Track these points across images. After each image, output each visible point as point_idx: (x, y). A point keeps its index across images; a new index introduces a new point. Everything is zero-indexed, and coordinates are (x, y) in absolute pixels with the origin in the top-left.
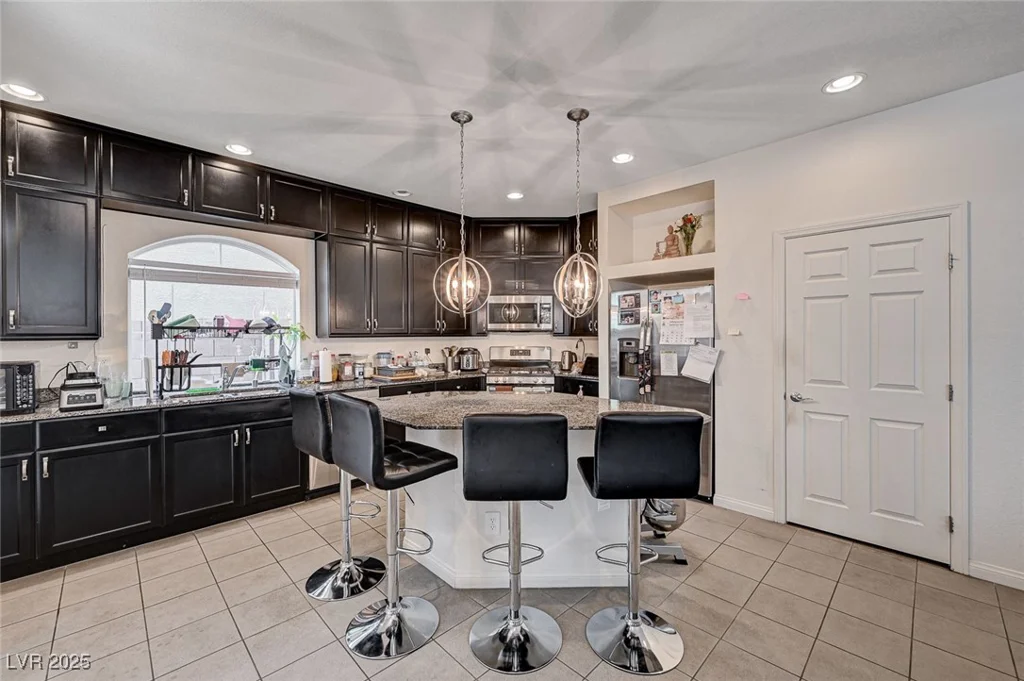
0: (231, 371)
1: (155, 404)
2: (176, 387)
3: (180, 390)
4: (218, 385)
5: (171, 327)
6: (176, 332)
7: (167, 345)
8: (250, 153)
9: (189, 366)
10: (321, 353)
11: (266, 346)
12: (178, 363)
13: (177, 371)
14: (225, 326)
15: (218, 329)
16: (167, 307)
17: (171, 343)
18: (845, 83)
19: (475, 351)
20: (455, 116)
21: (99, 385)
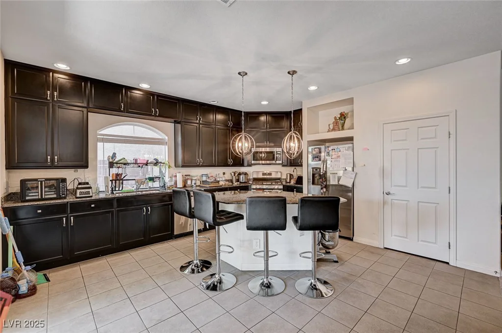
0: (140, 182)
1: (111, 196)
2: (117, 189)
3: (119, 190)
4: (134, 189)
5: (117, 163)
6: (119, 165)
7: (114, 171)
8: (149, 87)
9: (122, 180)
10: (178, 174)
11: (155, 171)
12: (118, 178)
13: (118, 182)
14: (138, 162)
15: (135, 164)
16: (114, 154)
17: (117, 169)
18: (403, 61)
19: (246, 174)
20: (239, 73)
21: (90, 188)
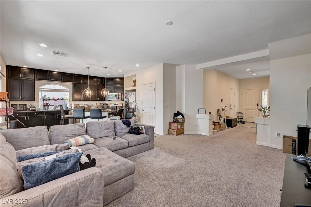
0: (56, 107)
1: (43, 111)
2: (46, 109)
4: (54, 109)
5: (46, 99)
6: (46, 100)
7: (45, 102)
8: (58, 70)
9: (49, 105)
10: (72, 104)
11: (62, 103)
12: (47, 105)
13: (47, 106)
15: (54, 99)
17: (46, 101)
19: (107, 104)
20: (87, 68)
21: (35, 107)
